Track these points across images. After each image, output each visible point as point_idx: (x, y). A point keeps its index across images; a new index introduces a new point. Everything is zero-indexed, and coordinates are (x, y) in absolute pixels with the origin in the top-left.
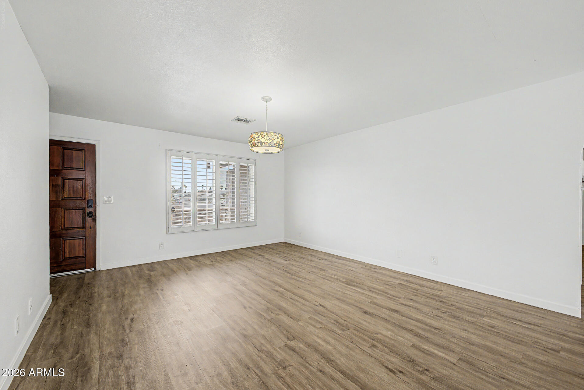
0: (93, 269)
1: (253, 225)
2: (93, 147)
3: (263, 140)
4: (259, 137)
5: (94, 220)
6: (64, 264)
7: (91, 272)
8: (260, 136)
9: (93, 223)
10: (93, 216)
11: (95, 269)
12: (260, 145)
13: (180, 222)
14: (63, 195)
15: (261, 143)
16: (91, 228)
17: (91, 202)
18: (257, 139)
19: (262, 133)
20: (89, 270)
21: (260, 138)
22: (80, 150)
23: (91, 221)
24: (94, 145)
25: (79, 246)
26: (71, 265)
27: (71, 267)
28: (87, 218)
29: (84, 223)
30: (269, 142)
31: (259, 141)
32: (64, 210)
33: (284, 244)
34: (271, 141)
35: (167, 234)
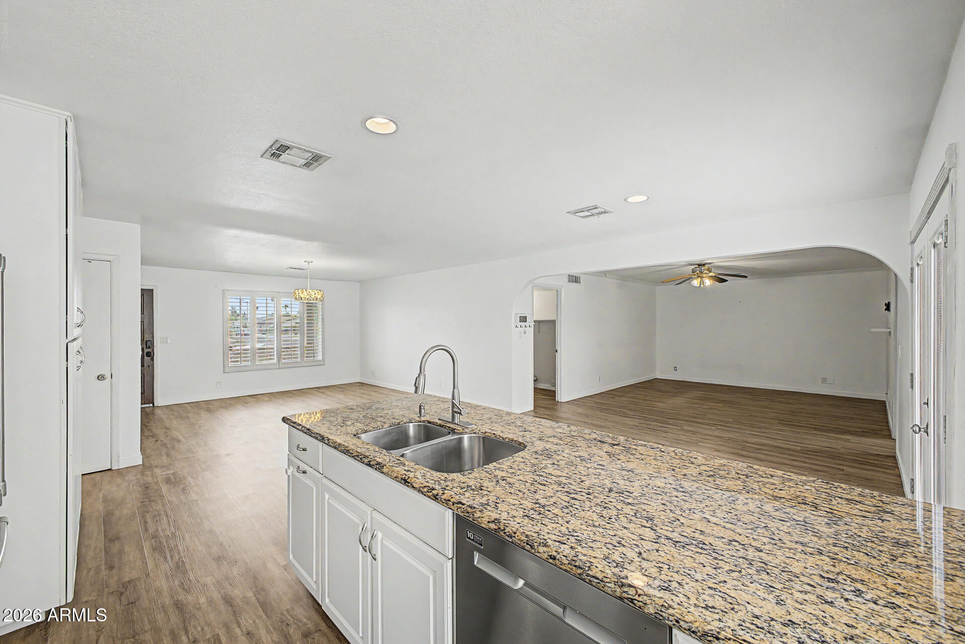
0: (151, 405)
1: (322, 363)
5: (152, 359)
7: (149, 407)
9: (152, 362)
10: (151, 355)
11: (153, 405)
13: (238, 361)
15: (301, 298)
16: (149, 367)
17: (149, 343)
20: (148, 405)
23: (150, 360)
24: (152, 290)
28: (146, 358)
30: (307, 297)
33: (358, 384)
34: (309, 296)
35: (224, 372)
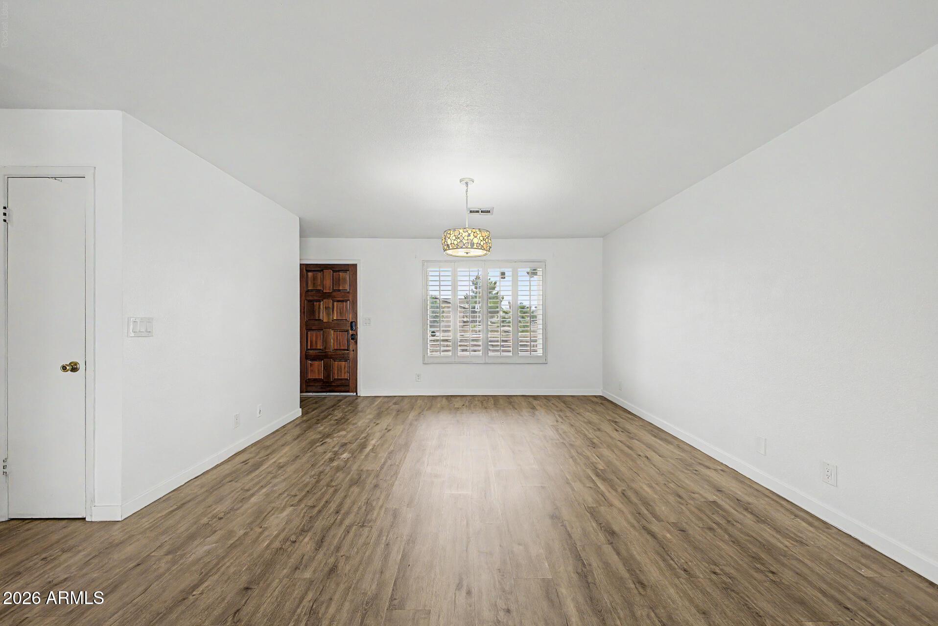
0: (355, 394)
2: (355, 266)
3: (475, 241)
4: (469, 235)
5: (356, 343)
6: (333, 384)
7: (353, 396)
8: (472, 235)
9: (355, 346)
10: (354, 337)
11: (357, 394)
12: (469, 247)
14: (333, 318)
16: (353, 351)
17: (353, 325)
18: (466, 238)
19: (474, 230)
21: (472, 237)
22: (345, 271)
23: (354, 343)
25: (345, 368)
26: (338, 386)
27: (339, 389)
28: (351, 341)
29: (348, 346)
31: (469, 241)
32: (334, 332)
